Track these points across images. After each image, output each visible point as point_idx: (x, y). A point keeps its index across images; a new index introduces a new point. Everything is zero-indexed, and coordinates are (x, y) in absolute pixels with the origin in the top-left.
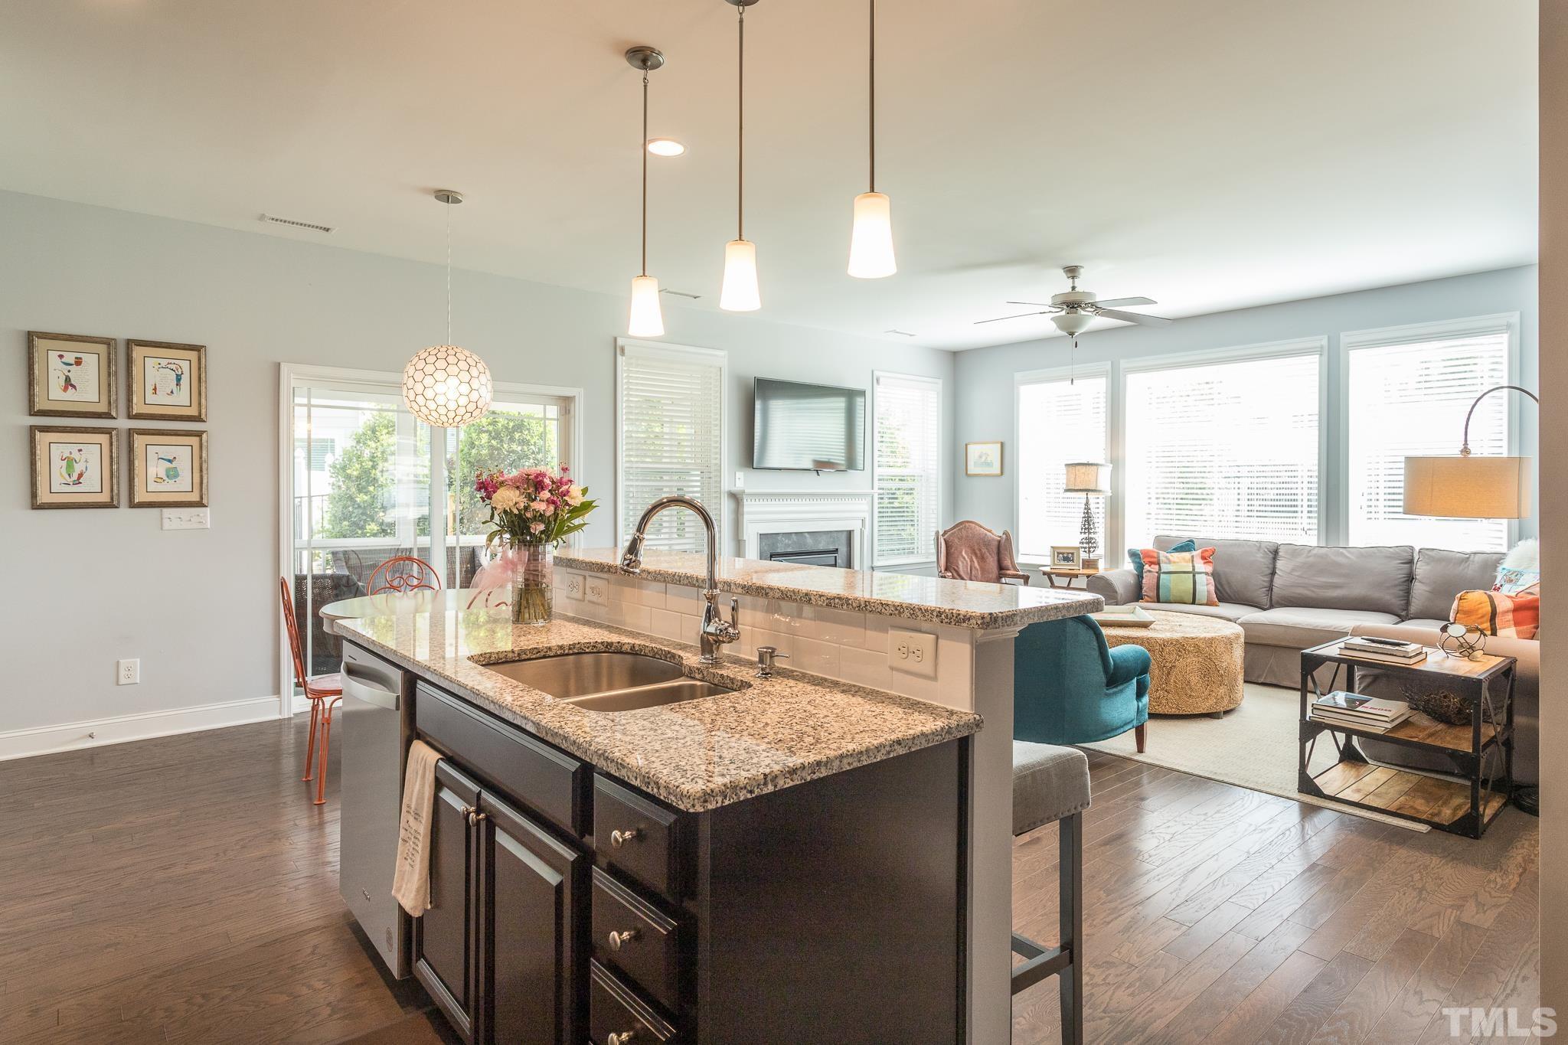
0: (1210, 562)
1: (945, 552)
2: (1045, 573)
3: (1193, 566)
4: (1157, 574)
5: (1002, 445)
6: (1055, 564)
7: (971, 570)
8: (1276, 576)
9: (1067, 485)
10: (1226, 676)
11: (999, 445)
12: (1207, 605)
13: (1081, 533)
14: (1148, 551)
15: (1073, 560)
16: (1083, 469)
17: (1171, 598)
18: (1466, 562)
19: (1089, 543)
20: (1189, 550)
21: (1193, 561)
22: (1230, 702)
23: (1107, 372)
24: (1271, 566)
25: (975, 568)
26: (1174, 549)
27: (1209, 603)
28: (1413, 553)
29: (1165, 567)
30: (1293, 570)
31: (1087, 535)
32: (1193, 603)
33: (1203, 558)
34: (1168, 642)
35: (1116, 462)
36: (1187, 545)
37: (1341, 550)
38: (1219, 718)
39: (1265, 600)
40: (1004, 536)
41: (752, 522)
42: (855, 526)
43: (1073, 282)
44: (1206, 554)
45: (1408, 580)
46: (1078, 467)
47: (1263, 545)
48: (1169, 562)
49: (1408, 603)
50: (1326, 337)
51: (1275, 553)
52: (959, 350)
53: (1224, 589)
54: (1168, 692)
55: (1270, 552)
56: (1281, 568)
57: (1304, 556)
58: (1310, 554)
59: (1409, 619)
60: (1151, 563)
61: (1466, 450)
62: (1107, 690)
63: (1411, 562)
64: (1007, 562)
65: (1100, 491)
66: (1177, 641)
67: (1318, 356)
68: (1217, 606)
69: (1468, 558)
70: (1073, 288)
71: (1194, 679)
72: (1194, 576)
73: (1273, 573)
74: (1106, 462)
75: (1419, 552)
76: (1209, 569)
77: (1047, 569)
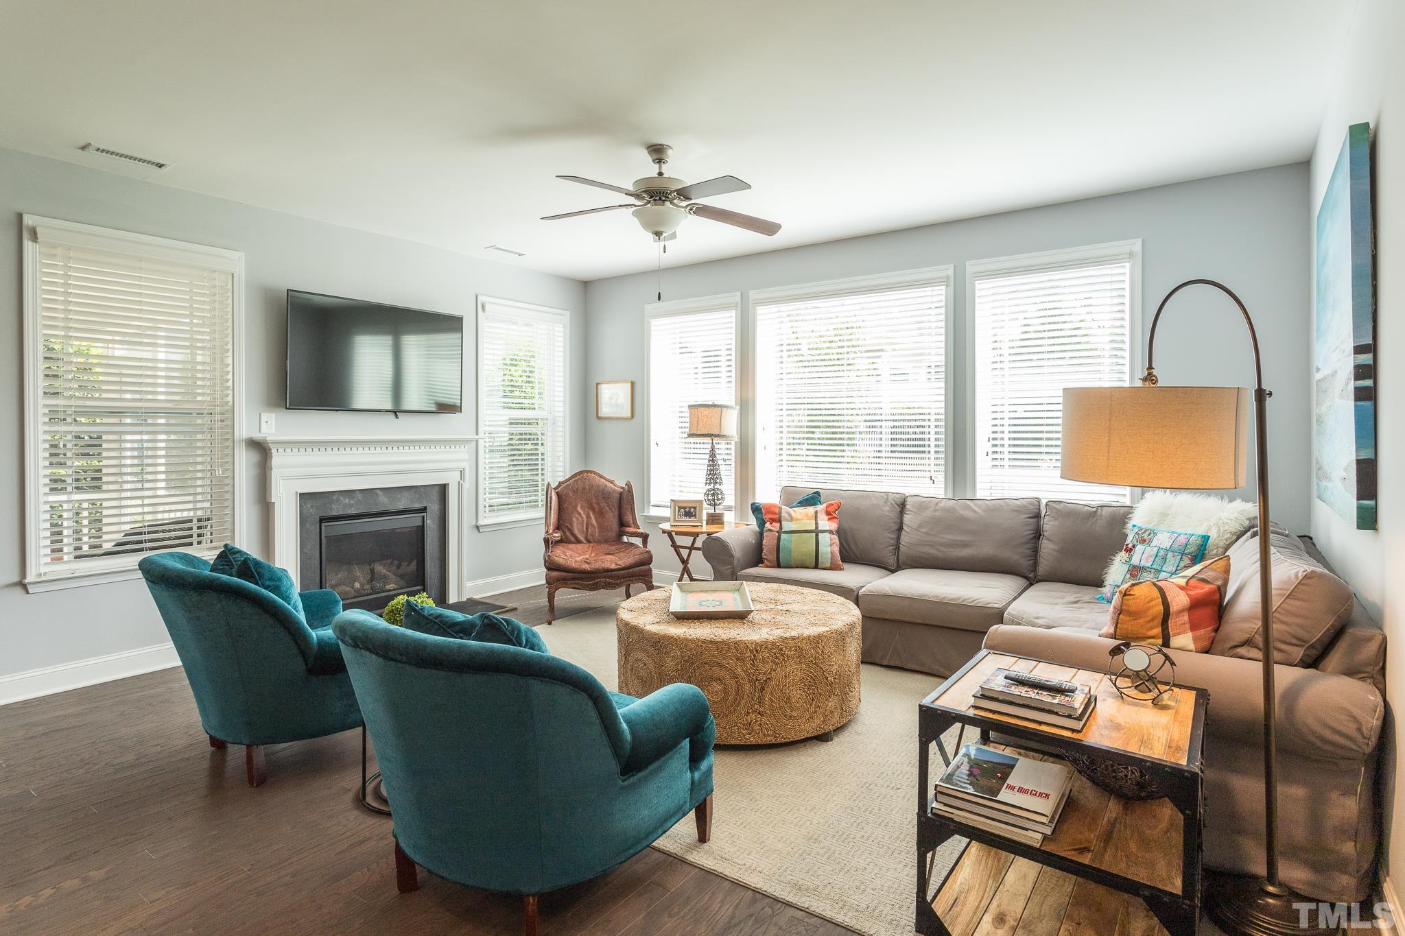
0: (835, 518)
1: (557, 508)
2: (664, 532)
3: (817, 524)
4: (777, 534)
5: (633, 384)
6: (675, 521)
7: (587, 528)
8: (903, 533)
9: (690, 428)
10: (836, 683)
11: (629, 385)
12: (830, 569)
13: (706, 484)
14: (772, 506)
15: (695, 515)
16: (706, 411)
17: (793, 563)
18: (1094, 517)
19: (714, 496)
20: (814, 504)
21: (816, 517)
22: (842, 716)
23: (737, 303)
24: (899, 520)
25: (592, 525)
26: (799, 503)
27: (834, 567)
28: (1039, 506)
29: (787, 526)
30: (920, 526)
31: (712, 486)
32: (816, 567)
33: (828, 513)
34: (761, 646)
35: (746, 405)
36: (813, 498)
37: (968, 502)
38: (827, 741)
39: (891, 561)
40: (626, 488)
41: (286, 478)
42: (451, 479)
43: (660, 167)
44: (831, 509)
45: (1035, 537)
46: (701, 409)
47: (891, 497)
48: (791, 519)
49: (1036, 564)
50: (952, 265)
51: (902, 505)
52: (588, 280)
53: (849, 546)
54: (762, 715)
55: (898, 505)
56: (908, 523)
57: (931, 509)
58: (937, 508)
59: (1037, 582)
60: (772, 521)
61: (1150, 377)
62: (624, 781)
63: (1037, 516)
64: (629, 518)
65: (724, 436)
66: (773, 644)
67: (944, 287)
68: (841, 569)
69: (1096, 512)
70: (660, 174)
71: (796, 693)
72: (817, 535)
73: (900, 529)
74: (736, 405)
75: (1047, 505)
76: (833, 526)
77: (666, 526)
